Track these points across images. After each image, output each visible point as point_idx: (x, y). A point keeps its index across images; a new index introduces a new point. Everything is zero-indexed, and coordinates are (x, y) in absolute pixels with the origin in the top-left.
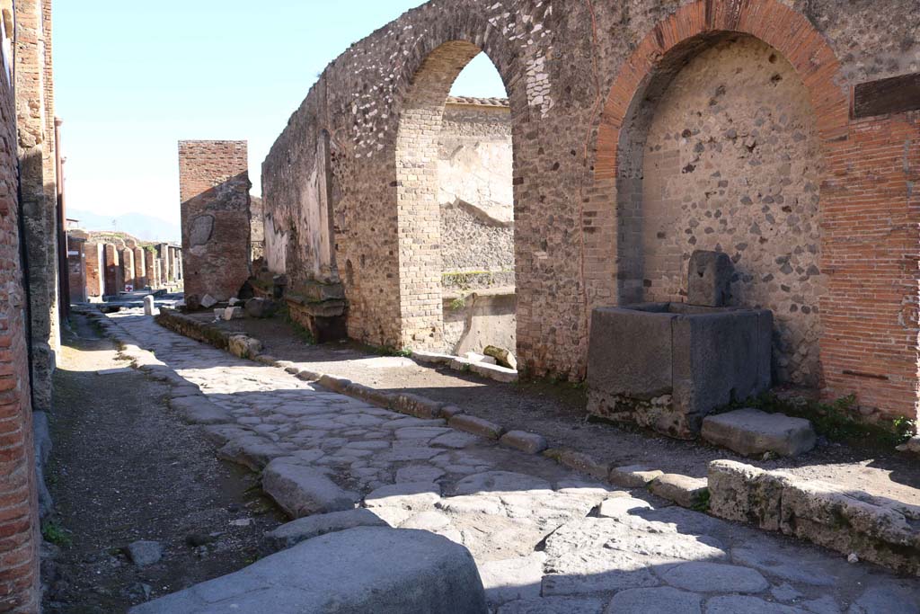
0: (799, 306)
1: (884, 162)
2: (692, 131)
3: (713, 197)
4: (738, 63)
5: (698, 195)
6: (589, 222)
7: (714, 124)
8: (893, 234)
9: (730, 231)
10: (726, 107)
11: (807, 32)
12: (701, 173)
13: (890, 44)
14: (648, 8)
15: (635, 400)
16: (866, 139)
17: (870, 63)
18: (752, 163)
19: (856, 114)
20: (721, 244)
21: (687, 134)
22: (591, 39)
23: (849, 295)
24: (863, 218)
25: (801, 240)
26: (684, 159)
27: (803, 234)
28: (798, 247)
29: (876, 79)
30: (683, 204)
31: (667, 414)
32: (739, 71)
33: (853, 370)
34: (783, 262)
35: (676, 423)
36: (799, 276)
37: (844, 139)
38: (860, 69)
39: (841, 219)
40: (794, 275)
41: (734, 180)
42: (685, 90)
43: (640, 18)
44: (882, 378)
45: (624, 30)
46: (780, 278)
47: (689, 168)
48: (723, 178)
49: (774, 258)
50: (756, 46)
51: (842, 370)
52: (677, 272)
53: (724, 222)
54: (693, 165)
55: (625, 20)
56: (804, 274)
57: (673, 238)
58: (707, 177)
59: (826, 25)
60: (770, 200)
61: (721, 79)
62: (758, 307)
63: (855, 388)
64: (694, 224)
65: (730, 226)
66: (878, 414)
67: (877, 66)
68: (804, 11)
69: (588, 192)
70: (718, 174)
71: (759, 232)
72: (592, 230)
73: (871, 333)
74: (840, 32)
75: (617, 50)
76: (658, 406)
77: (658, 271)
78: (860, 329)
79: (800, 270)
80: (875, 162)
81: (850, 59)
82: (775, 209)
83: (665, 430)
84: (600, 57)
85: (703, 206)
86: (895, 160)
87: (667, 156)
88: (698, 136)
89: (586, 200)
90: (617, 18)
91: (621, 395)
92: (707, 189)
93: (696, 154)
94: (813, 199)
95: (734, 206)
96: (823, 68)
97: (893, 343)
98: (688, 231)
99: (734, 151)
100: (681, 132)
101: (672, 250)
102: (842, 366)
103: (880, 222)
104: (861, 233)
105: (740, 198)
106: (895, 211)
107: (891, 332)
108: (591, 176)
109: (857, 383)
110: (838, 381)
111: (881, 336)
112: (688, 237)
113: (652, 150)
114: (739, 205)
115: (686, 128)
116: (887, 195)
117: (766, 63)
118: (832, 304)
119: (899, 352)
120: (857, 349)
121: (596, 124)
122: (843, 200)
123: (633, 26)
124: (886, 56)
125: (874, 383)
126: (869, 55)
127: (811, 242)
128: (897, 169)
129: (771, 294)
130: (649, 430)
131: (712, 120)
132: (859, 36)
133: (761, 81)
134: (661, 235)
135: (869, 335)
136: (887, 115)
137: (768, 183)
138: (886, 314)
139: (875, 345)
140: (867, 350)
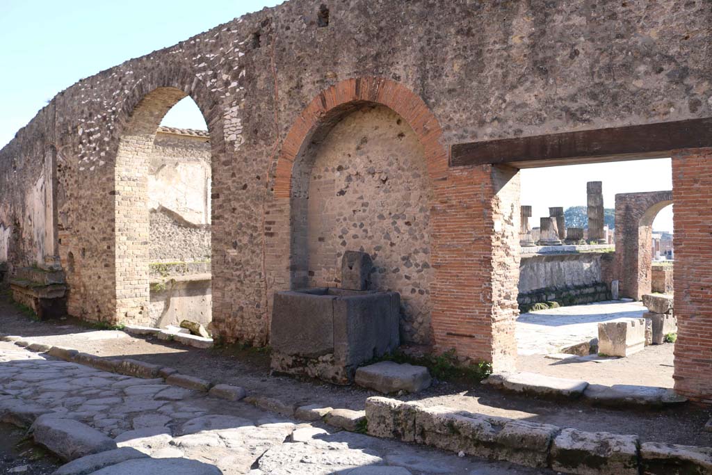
0: (417, 290)
1: (470, 195)
2: (344, 166)
3: (358, 214)
4: (376, 122)
5: (348, 212)
6: (270, 229)
7: (359, 163)
8: (477, 243)
9: (370, 238)
10: (368, 152)
11: (422, 108)
12: (350, 196)
13: (472, 121)
14: (316, 80)
15: (307, 358)
16: (457, 180)
17: (460, 132)
18: (385, 191)
19: (453, 163)
20: (364, 247)
21: (340, 168)
22: (274, 97)
23: (450, 282)
24: (459, 231)
25: (418, 245)
26: (338, 187)
27: (419, 241)
28: (416, 249)
29: (464, 143)
30: (337, 217)
31: (330, 367)
32: (377, 128)
33: (453, 332)
34: (406, 259)
35: (337, 373)
36: (417, 269)
37: (445, 179)
38: (455, 135)
39: (443, 232)
40: (413, 268)
41: (372, 203)
42: (339, 138)
43: (310, 86)
44: (471, 337)
45: (298, 93)
46: (404, 271)
47: (342, 193)
48: (365, 201)
49: (400, 257)
50: (388, 113)
51: (446, 332)
52: (332, 266)
53: (366, 231)
54: (345, 190)
55: (299, 87)
56: (420, 268)
57: (330, 242)
58: (354, 200)
59: (434, 104)
60: (397, 217)
61: (364, 133)
62: (389, 290)
63: (454, 344)
64: (345, 232)
65: (370, 234)
66: (469, 361)
67: (465, 134)
68: (420, 94)
69: (269, 207)
70: (361, 198)
71: (390, 239)
72: (271, 235)
73: (464, 307)
74: (442, 110)
75: (293, 106)
76: (323, 362)
77: (319, 265)
78: (457, 305)
79: (417, 265)
80: (465, 196)
81: (448, 128)
82: (400, 223)
83: (329, 379)
84: (280, 110)
85: (350, 219)
86: (476, 195)
87: (326, 183)
88: (349, 170)
89: (268, 213)
90: (293, 84)
91: (297, 355)
92: (354, 208)
93: (347, 183)
94: (425, 217)
95: (372, 220)
96: (432, 132)
97: (477, 313)
98: (341, 237)
99: (373, 182)
100: (336, 167)
101: (330, 250)
102: (446, 330)
103: (468, 234)
104: (457, 241)
105: (377, 215)
106: (477, 228)
107: (476, 306)
108: (272, 195)
109: (456, 340)
110: (443, 339)
111: (469, 309)
112: (341, 241)
113: (315, 178)
114: (376, 219)
115: (341, 164)
116: (472, 217)
117: (395, 125)
118: (439, 288)
119: (481, 319)
120: (454, 318)
121: (275, 158)
122: (445, 219)
123: (305, 90)
124: (470, 129)
125: (465, 340)
126: (460, 127)
127: (424, 246)
128: (477, 201)
129: (398, 282)
130: (318, 380)
131: (358, 160)
132: (454, 114)
133: (391, 136)
134: (321, 239)
135: (462, 309)
136: (471, 166)
137: (396, 205)
138: (473, 294)
139: (466, 315)
140: (461, 318)
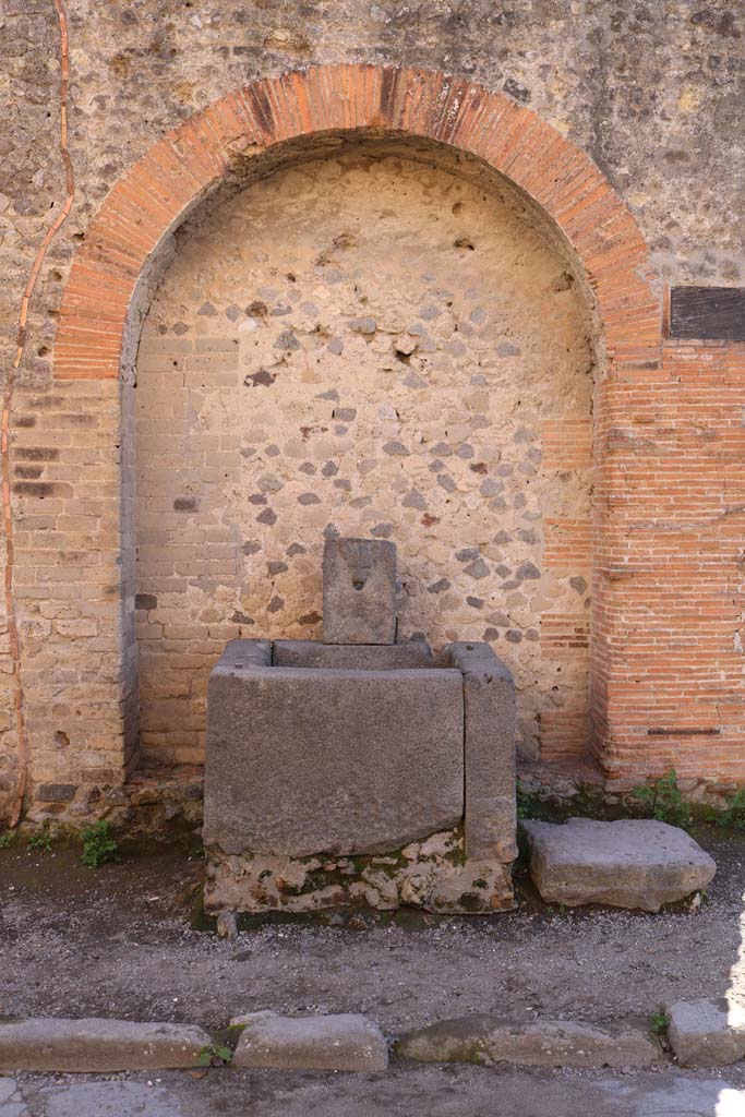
0: (502, 631)
1: (716, 410)
2: (271, 306)
3: (315, 439)
4: (386, 199)
5: (282, 431)
6: (36, 473)
7: (328, 302)
8: (729, 519)
9: (358, 503)
10: (357, 274)
12: (291, 387)
13: (727, 238)
14: (231, 44)
15: (360, 858)
16: (685, 371)
17: (696, 258)
18: (410, 383)
19: (672, 331)
20: (338, 525)
21: (257, 310)
22: (53, 65)
23: (656, 612)
24: (685, 491)
25: (509, 521)
26: (249, 359)
27: (511, 513)
28: (502, 532)
29: (706, 285)
30: (245, 445)
31: (450, 870)
32: (388, 213)
33: (665, 728)
34: (471, 559)
35: (482, 884)
36: (501, 581)
37: (654, 366)
38: (683, 264)
39: (645, 492)
40: (494, 580)
41: (366, 412)
42: (259, 225)
43: (207, 58)
44: (711, 732)
45: (159, 70)
46: (462, 586)
47: (262, 378)
48: (345, 403)
49: (452, 552)
50: (426, 180)
51: (647, 728)
52: (223, 578)
53: (344, 484)
54: (271, 371)
55: (162, 50)
56: (511, 578)
57: (218, 512)
58: (307, 399)
59: (627, 182)
60: (442, 450)
61: (346, 221)
62: (418, 637)
63: (669, 753)
64: (270, 485)
65: (357, 492)
66: (702, 787)
67: (708, 266)
68: (588, 147)
69: (32, 405)
70: (332, 395)
71: (421, 506)
72: (44, 490)
73: (694, 667)
74: (649, 198)
75: (135, 107)
76: (422, 859)
77: (176, 576)
78: (677, 663)
79: (503, 571)
80: (706, 409)
81: (664, 244)
82: (457, 467)
84: (78, 112)
85: (293, 452)
86: (729, 409)
87: (203, 346)
88: (287, 318)
89: (27, 423)
90: (139, 37)
91: (324, 855)
92: (307, 422)
93: (280, 353)
94: (530, 455)
95: (368, 456)
96: (619, 248)
97: (723, 679)
98: (257, 499)
99: (369, 356)
100: (245, 304)
101: (217, 536)
102: (647, 723)
103: (708, 499)
104: (678, 515)
105: (381, 443)
106: (733, 484)
107: (722, 663)
108: (43, 369)
109: (671, 745)
110: (639, 747)
111: (705, 670)
112: (258, 510)
113: (163, 329)
114: (380, 455)
115: (259, 299)
116: (721, 460)
117: (446, 213)
118: (624, 626)
119: (731, 692)
120: (669, 693)
121: (59, 254)
123: (187, 67)
124: (721, 254)
125: (698, 742)
126: (696, 247)
127: (527, 526)
128: (734, 423)
129: (448, 614)
131: (322, 293)
132: (681, 213)
133: (434, 242)
134: (183, 505)
135: (691, 671)
136: (722, 342)
137: (442, 421)
138: (716, 636)
139: (697, 686)
140: (686, 693)
